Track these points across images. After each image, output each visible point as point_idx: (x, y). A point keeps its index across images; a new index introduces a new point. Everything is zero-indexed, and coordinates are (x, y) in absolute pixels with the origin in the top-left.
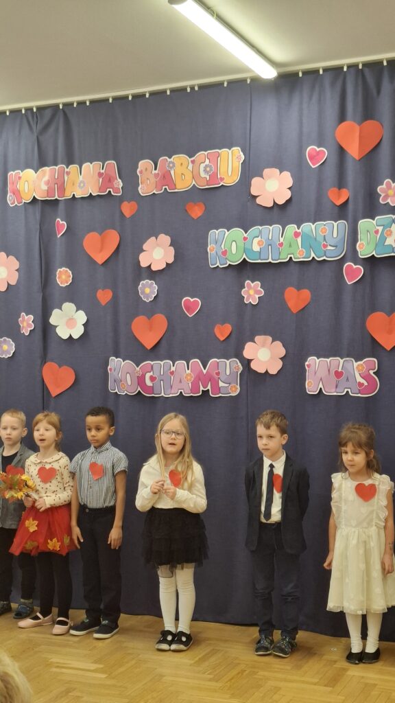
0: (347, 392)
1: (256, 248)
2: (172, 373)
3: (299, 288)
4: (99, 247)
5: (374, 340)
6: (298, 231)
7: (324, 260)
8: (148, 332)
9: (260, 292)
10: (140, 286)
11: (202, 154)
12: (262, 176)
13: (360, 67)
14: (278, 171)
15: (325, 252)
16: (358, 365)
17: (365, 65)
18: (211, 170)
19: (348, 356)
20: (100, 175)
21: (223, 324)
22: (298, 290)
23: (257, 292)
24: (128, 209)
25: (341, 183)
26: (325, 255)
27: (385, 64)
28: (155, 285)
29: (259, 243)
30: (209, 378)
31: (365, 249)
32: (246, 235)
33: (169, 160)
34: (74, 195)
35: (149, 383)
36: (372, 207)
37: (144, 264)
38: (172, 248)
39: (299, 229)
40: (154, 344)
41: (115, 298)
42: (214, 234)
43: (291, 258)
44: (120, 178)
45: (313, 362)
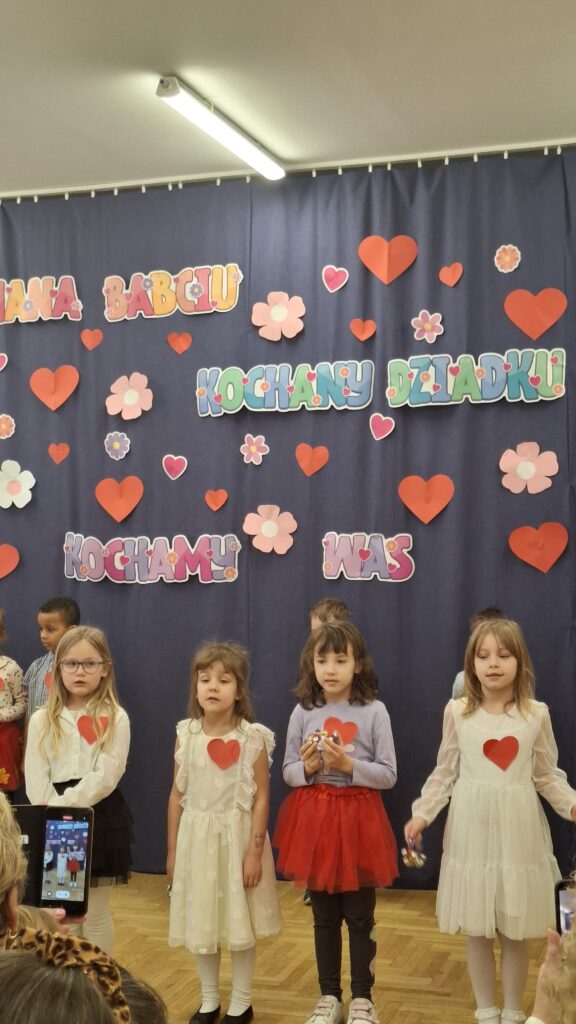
0: (375, 576)
1: (259, 393)
2: (150, 553)
3: (314, 445)
4: (52, 387)
5: (408, 511)
6: (312, 372)
7: (346, 410)
8: (118, 499)
9: (264, 449)
10: (107, 439)
11: (187, 271)
12: (266, 301)
13: (389, 168)
14: (286, 295)
15: (347, 400)
16: (389, 543)
17: (395, 165)
18: (200, 291)
19: (376, 531)
20: (53, 293)
21: (216, 490)
22: (313, 448)
23: (260, 449)
24: (90, 339)
25: (366, 314)
26: (347, 403)
27: (420, 165)
28: (126, 438)
29: (263, 387)
30: (199, 560)
31: (396, 396)
32: (246, 376)
33: (145, 277)
34: (17, 319)
35: (119, 566)
36: (404, 344)
37: (112, 410)
38: (149, 391)
39: (313, 368)
40: (125, 516)
41: (73, 453)
42: (204, 373)
43: (303, 406)
44: (79, 298)
45: (331, 537)
